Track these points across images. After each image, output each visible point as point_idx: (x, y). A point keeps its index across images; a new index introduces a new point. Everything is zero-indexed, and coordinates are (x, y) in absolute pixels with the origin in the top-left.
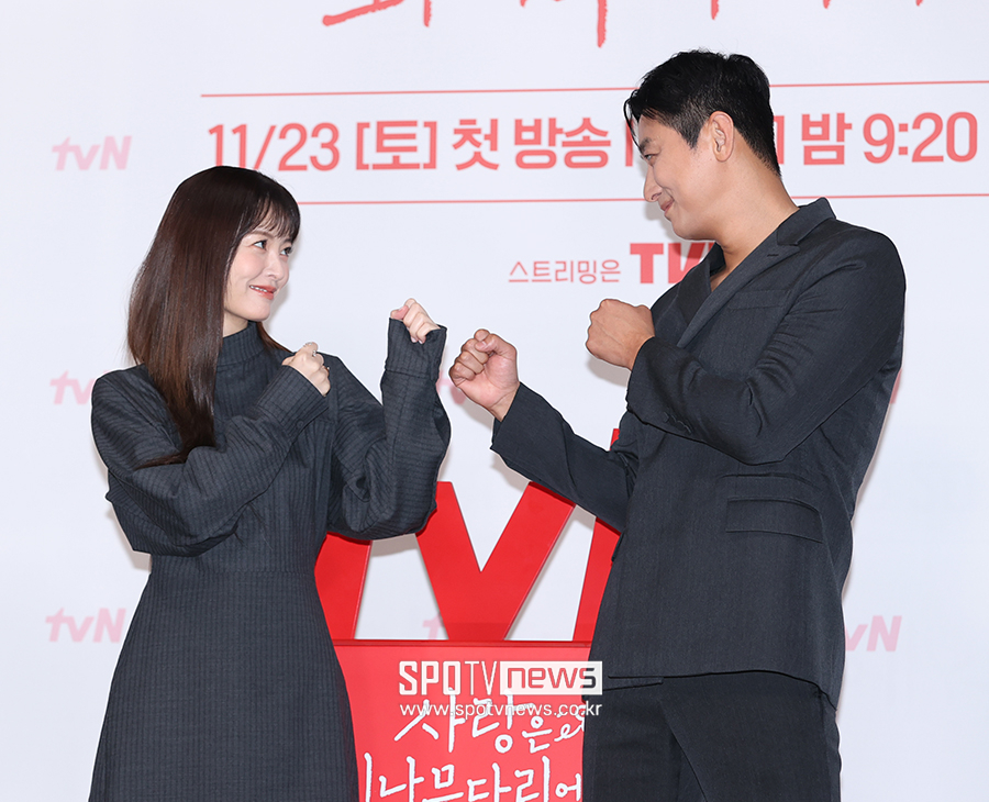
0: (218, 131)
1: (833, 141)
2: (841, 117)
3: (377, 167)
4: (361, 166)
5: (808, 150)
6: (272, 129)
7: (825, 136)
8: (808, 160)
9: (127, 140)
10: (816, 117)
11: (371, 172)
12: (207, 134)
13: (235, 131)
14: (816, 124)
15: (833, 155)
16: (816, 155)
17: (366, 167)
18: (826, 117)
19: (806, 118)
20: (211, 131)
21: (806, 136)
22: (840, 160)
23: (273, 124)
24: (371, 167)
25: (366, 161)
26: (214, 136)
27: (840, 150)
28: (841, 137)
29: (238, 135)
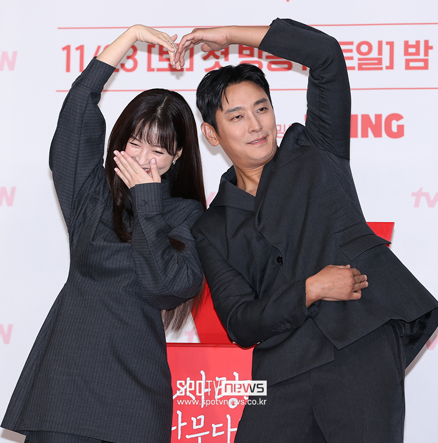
0: (67, 48)
1: (422, 56)
2: (426, 42)
3: (159, 70)
4: (150, 69)
5: (408, 62)
6: (99, 47)
7: (418, 53)
8: (408, 67)
9: (15, 54)
10: (412, 42)
11: (156, 73)
12: (61, 50)
13: (77, 49)
14: (412, 46)
15: (422, 64)
16: (412, 64)
17: (153, 70)
18: (418, 42)
19: (406, 43)
20: (64, 49)
21: (406, 53)
22: (426, 67)
23: (99, 45)
24: (156, 70)
25: (153, 66)
26: (65, 51)
27: (426, 62)
28: (426, 54)
29: (79, 51)
